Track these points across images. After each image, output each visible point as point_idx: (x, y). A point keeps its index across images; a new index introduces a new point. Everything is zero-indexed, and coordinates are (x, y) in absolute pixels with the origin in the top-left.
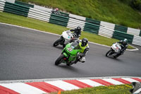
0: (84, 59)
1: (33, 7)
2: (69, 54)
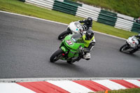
0: (88, 55)
1: (81, 5)
2: (68, 49)
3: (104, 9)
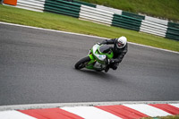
1: (144, 18)
3: (172, 21)
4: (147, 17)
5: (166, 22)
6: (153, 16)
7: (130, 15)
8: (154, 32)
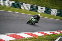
3: (32, 5)
4: (23, 4)
5: (30, 5)
6: (25, 3)
7: (17, 3)
8: (26, 8)
